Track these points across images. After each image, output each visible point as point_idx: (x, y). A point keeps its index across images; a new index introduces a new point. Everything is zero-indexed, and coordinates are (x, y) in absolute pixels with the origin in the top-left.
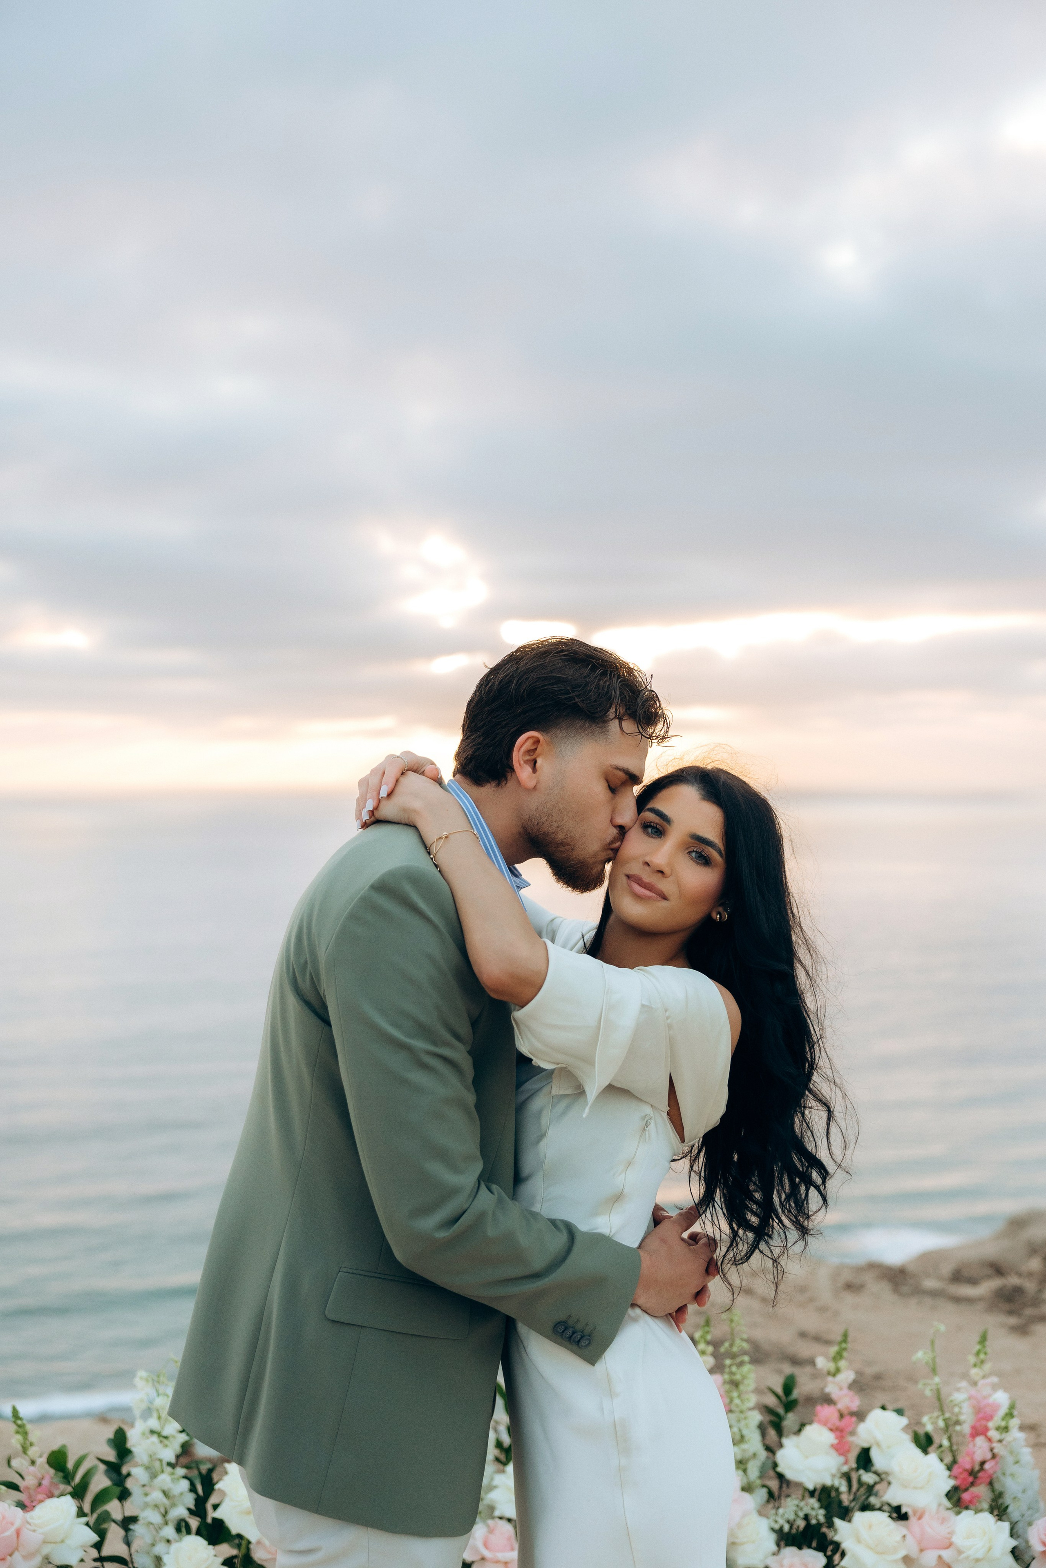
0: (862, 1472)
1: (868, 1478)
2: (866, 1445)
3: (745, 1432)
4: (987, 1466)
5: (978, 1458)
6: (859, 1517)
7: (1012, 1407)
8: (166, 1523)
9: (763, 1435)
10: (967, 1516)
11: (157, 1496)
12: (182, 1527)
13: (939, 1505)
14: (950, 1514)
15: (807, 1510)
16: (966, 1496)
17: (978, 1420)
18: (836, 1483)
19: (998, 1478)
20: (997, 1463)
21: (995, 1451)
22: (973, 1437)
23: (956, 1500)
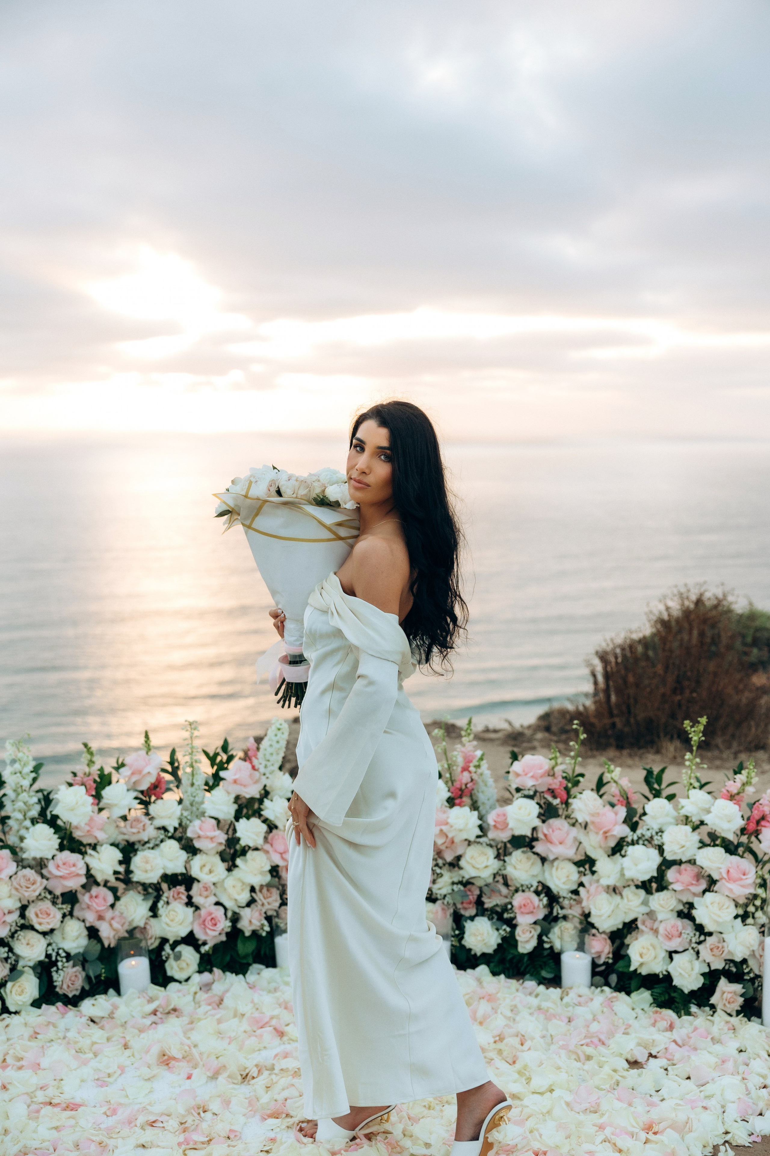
4: (468, 786)
5: (464, 782)
7: (483, 755)
8: (25, 819)
10: (456, 809)
11: (20, 805)
12: (34, 821)
13: (442, 805)
14: (448, 809)
16: (457, 801)
17: (466, 763)
19: (475, 794)
20: (474, 784)
21: (473, 778)
22: (462, 772)
23: (451, 802)
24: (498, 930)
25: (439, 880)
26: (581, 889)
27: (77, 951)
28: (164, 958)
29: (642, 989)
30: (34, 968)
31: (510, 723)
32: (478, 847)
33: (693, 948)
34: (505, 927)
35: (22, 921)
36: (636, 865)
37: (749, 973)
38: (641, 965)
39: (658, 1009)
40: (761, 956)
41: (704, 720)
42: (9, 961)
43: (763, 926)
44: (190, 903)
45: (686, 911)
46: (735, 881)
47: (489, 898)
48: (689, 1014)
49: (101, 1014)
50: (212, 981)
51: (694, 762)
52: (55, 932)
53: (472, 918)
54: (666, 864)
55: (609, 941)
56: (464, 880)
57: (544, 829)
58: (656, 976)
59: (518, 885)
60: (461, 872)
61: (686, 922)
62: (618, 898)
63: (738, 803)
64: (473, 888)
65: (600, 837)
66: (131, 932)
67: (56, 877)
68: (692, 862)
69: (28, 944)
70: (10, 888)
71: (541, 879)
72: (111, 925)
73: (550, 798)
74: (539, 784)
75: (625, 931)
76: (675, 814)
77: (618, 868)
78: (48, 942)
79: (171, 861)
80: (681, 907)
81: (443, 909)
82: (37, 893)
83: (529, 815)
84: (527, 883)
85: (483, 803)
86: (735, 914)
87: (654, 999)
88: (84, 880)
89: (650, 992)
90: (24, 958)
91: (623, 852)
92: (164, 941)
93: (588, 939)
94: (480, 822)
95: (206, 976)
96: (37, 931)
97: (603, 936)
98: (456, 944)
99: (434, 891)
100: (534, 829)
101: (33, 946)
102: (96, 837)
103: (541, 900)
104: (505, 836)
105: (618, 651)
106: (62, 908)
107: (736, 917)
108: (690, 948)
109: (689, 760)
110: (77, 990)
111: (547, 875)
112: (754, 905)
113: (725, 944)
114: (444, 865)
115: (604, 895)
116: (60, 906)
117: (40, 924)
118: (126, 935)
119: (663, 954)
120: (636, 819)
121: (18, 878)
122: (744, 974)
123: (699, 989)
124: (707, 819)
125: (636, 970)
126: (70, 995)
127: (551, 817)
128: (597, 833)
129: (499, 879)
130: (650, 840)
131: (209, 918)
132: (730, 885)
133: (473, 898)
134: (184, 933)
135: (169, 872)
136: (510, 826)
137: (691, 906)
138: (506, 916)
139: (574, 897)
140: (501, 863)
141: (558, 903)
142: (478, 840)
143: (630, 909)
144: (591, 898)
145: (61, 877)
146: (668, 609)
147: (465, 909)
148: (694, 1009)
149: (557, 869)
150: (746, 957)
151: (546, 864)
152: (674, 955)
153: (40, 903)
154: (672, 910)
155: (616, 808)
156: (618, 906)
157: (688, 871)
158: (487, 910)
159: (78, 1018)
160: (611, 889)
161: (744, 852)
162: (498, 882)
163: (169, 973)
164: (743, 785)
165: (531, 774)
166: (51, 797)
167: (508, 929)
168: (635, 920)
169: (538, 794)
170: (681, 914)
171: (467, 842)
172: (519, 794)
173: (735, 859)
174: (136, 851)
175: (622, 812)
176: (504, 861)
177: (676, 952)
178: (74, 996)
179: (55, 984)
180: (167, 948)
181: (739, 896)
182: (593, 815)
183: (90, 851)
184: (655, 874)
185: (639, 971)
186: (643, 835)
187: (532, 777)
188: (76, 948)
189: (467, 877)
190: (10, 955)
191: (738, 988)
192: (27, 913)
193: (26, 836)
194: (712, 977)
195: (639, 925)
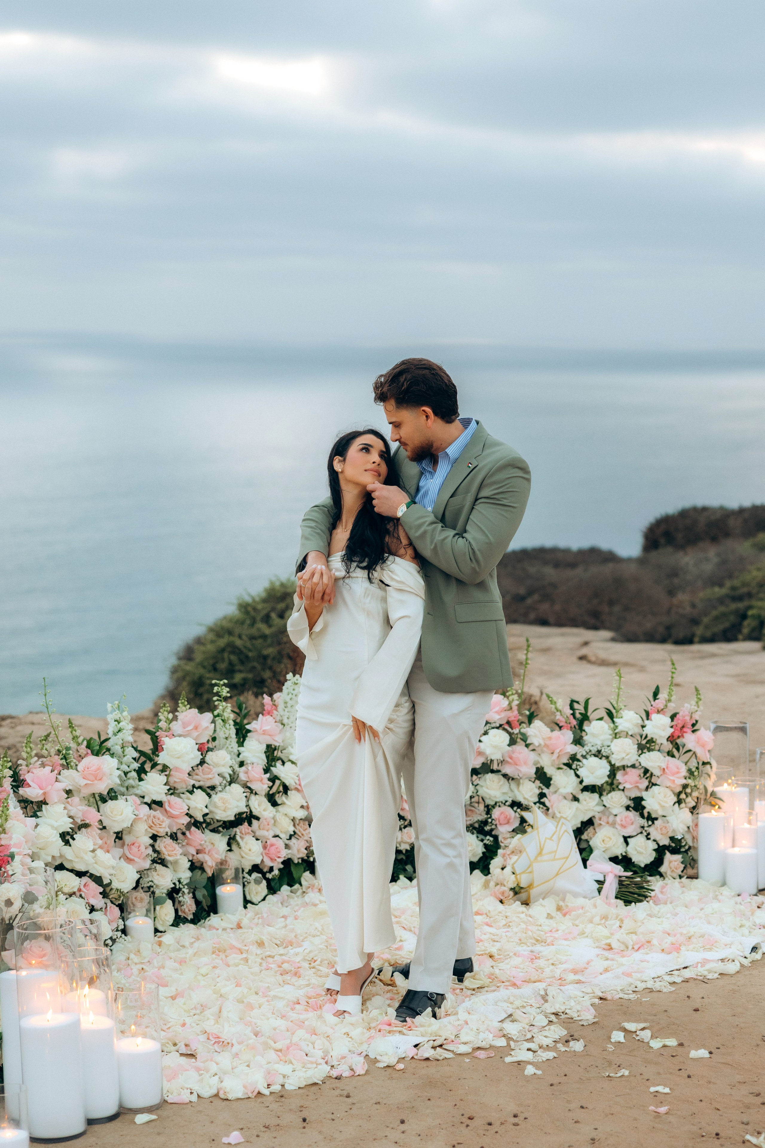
24: (482, 840)
26: (544, 800)
27: (188, 880)
28: (246, 884)
30: (167, 895)
33: (643, 832)
34: (488, 837)
35: (154, 856)
36: (593, 773)
37: (685, 845)
40: (694, 832)
42: (151, 889)
43: (691, 808)
44: (255, 837)
45: (635, 804)
46: (673, 774)
54: (614, 770)
57: (510, 754)
58: (617, 857)
59: (492, 803)
61: (635, 812)
62: (575, 803)
63: (667, 716)
65: (555, 755)
68: (637, 766)
69: (159, 875)
70: (146, 826)
71: (510, 796)
72: (208, 856)
73: (509, 730)
74: (501, 718)
75: (584, 828)
77: (572, 780)
78: (172, 872)
79: (238, 801)
80: (629, 802)
83: (502, 742)
84: (501, 800)
86: (671, 801)
88: (187, 820)
90: (158, 887)
92: (242, 870)
95: (276, 896)
96: (163, 864)
100: (502, 755)
101: (163, 877)
103: (515, 812)
107: (673, 803)
108: (641, 832)
110: (193, 913)
111: (515, 792)
112: (686, 793)
113: (669, 824)
115: (566, 801)
117: (168, 856)
119: (622, 840)
121: (151, 818)
122: (681, 847)
123: (651, 862)
124: (648, 731)
126: (190, 918)
127: (515, 744)
128: (551, 754)
129: (475, 799)
130: (598, 752)
131: (274, 847)
132: (672, 778)
135: (238, 811)
136: (483, 752)
137: (639, 799)
138: (487, 828)
143: (586, 811)
144: (554, 806)
145: (174, 816)
149: (521, 786)
150: (683, 835)
151: (513, 783)
152: (627, 840)
153: (164, 839)
154: (621, 806)
155: (562, 732)
157: (632, 773)
160: (569, 796)
162: (475, 802)
163: (249, 897)
164: (667, 702)
167: (491, 839)
168: (591, 818)
169: (502, 728)
170: (629, 808)
173: (669, 758)
175: (568, 734)
176: (478, 785)
177: (630, 837)
179: (180, 908)
180: (246, 875)
181: (674, 787)
182: (543, 740)
183: (183, 796)
184: (606, 779)
186: (590, 751)
187: (496, 712)
188: (186, 878)
190: (151, 884)
191: (678, 857)
192: (156, 847)
194: (661, 851)
195: (596, 821)
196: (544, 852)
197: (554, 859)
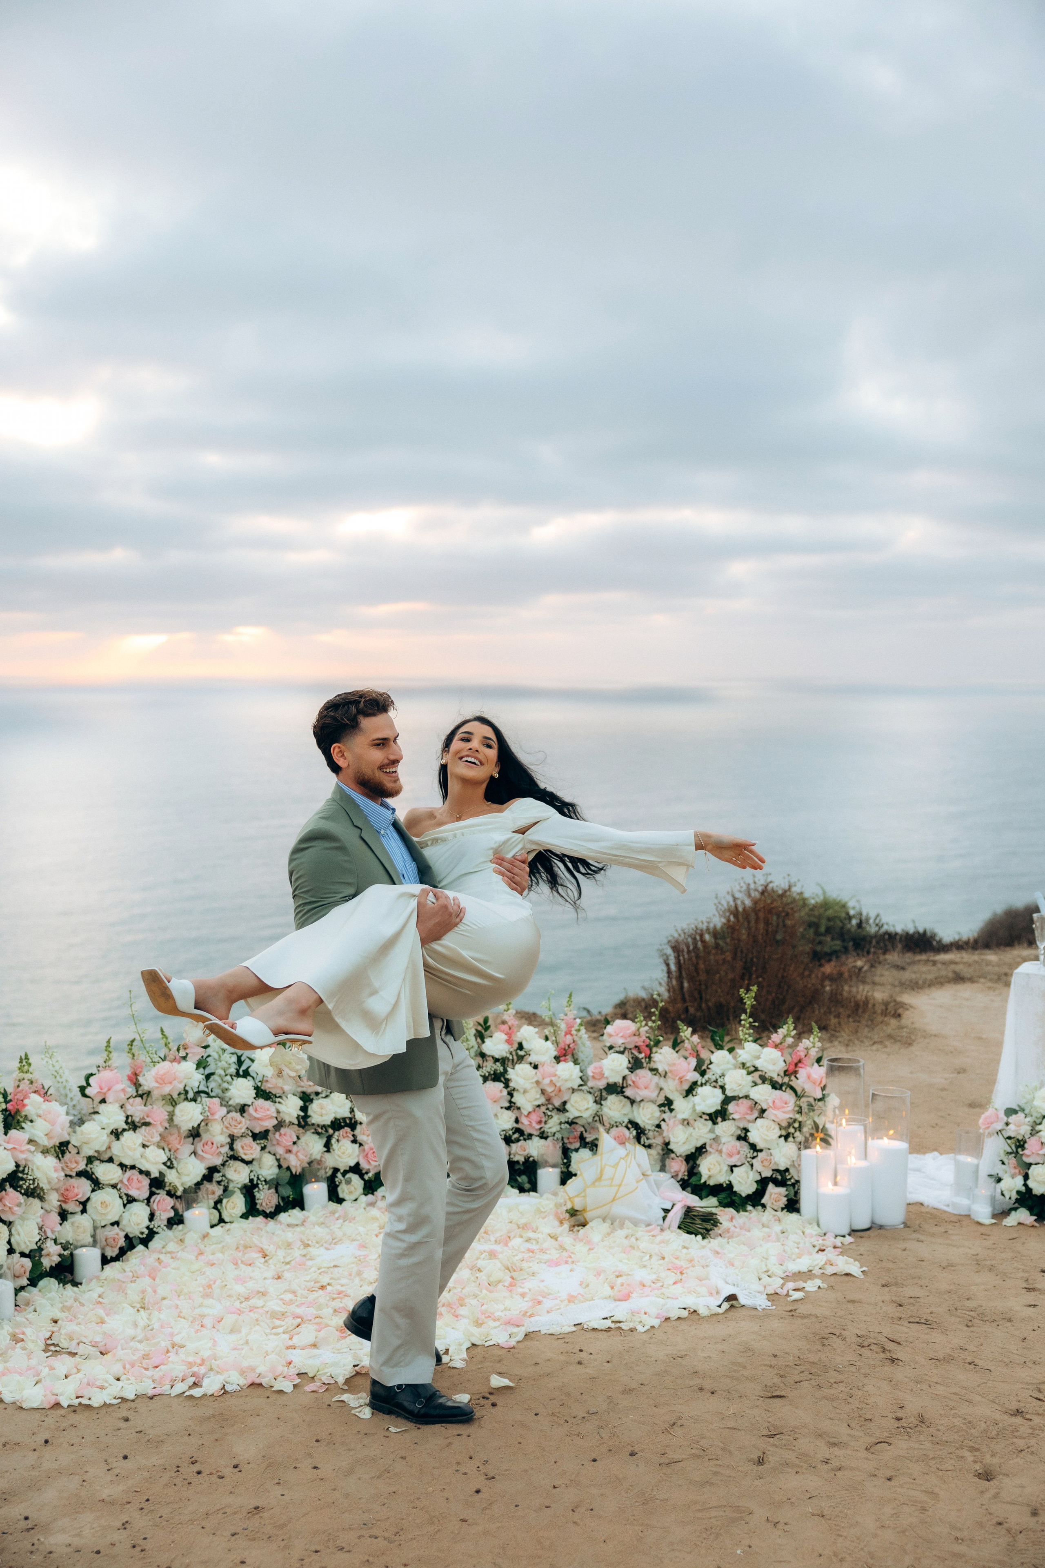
0: (518, 1051)
1: (521, 1053)
2: (519, 1040)
3: (469, 1037)
4: (571, 1046)
5: (568, 1042)
6: (517, 1067)
8: (227, 1075)
9: (476, 1039)
10: (562, 1064)
11: (224, 1063)
12: (233, 1076)
13: (551, 1062)
14: (556, 1064)
15: (495, 1067)
16: (562, 1059)
17: (568, 1028)
18: (508, 1055)
19: (576, 1052)
20: (575, 1045)
21: (574, 1040)
22: (565, 1036)
23: (558, 1059)
25: (550, 1121)
26: (662, 1123)
27: (272, 1177)
28: (337, 1183)
29: (710, 1197)
30: (241, 1189)
31: (589, 1012)
32: (580, 1093)
33: (748, 1162)
35: (232, 1153)
36: (704, 1101)
37: (790, 1179)
38: (710, 1177)
39: (723, 1208)
40: (799, 1165)
41: (755, 988)
42: (223, 1183)
43: (800, 1143)
44: (355, 1141)
45: (743, 1135)
46: (778, 1109)
47: (590, 1133)
48: (746, 1211)
49: (296, 1222)
50: (374, 1201)
51: (748, 1021)
52: (254, 1163)
53: (577, 1150)
54: (727, 1100)
55: (684, 1163)
56: (570, 1120)
57: (632, 1077)
58: (721, 1185)
59: (613, 1123)
60: (567, 1114)
61: (743, 1143)
62: (690, 1129)
63: (781, 1050)
64: (577, 1127)
65: (677, 1081)
66: (310, 1163)
67: (256, 1118)
68: (747, 1097)
69: (235, 1171)
70: (222, 1126)
71: (630, 1117)
72: (297, 1156)
73: (636, 1054)
74: (628, 1043)
75: (697, 1154)
76: (734, 1062)
77: (691, 1105)
78: (251, 1169)
79: (340, 1107)
80: (739, 1132)
81: (554, 1144)
82: (243, 1130)
83: (621, 1065)
84: (620, 1120)
85: (583, 1060)
86: (779, 1134)
87: (719, 1202)
88: (275, 1122)
89: (716, 1198)
90: (232, 1181)
91: (694, 1093)
92: (336, 1170)
93: (668, 1162)
94: (581, 1074)
95: (370, 1196)
96: (243, 1161)
97: (680, 1158)
98: (565, 1170)
99: (546, 1130)
100: (624, 1078)
101: (239, 1172)
102: (282, 1088)
103: (631, 1133)
104: (602, 1084)
105: (690, 940)
106: (260, 1143)
107: (780, 1136)
108: (746, 1162)
109: (744, 1020)
110: (272, 1207)
111: (635, 1113)
112: (793, 1127)
113: (772, 1157)
114: (553, 1109)
115: (680, 1127)
116: (258, 1142)
117: (245, 1154)
118: (307, 1165)
119: (726, 1168)
120: (704, 1067)
121: (228, 1120)
122: (787, 1180)
123: (754, 1193)
124: (759, 1064)
125: (705, 1182)
126: (268, 1212)
127: (637, 1069)
128: (674, 1080)
129: (597, 1118)
130: (716, 1081)
131: (372, 1151)
132: (776, 1113)
133: (578, 1134)
134: (352, 1164)
135: (339, 1116)
136: (605, 1076)
137: (746, 1130)
139: (657, 1129)
140: (599, 1106)
141: (645, 1134)
142: (581, 1088)
143: (700, 1136)
144: (670, 1130)
145: (258, 1119)
146: (735, 899)
147: (571, 1143)
148: (749, 1208)
149: (643, 1109)
150: (788, 1167)
151: (634, 1105)
152: (734, 1168)
153: (244, 1139)
154: (732, 1135)
155: (688, 1059)
156: (691, 1135)
157: (744, 1104)
158: (588, 1143)
159: (279, 1226)
160: (686, 1123)
161: (786, 1089)
162: (596, 1121)
163: (341, 1196)
164: (785, 1036)
165: (621, 1034)
166: (243, 1059)
168: (705, 1144)
169: (626, 1052)
170: (739, 1138)
171: (571, 1090)
172: (612, 1051)
173: (778, 1092)
174: (311, 1101)
175: (693, 1062)
176: (602, 1105)
177: (735, 1166)
178: (270, 1212)
179: (257, 1201)
180: (339, 1175)
181: (782, 1120)
182: (669, 1065)
183: (278, 1100)
184: (719, 1108)
185: (707, 1183)
186: (709, 1079)
187: (622, 1036)
188: (271, 1175)
189: (572, 1117)
190: (224, 1178)
191: (782, 1190)
192: (235, 1146)
193: (230, 1087)
194: (763, 1183)
195: (708, 1147)
196: (604, 1177)
197: (611, 1186)
